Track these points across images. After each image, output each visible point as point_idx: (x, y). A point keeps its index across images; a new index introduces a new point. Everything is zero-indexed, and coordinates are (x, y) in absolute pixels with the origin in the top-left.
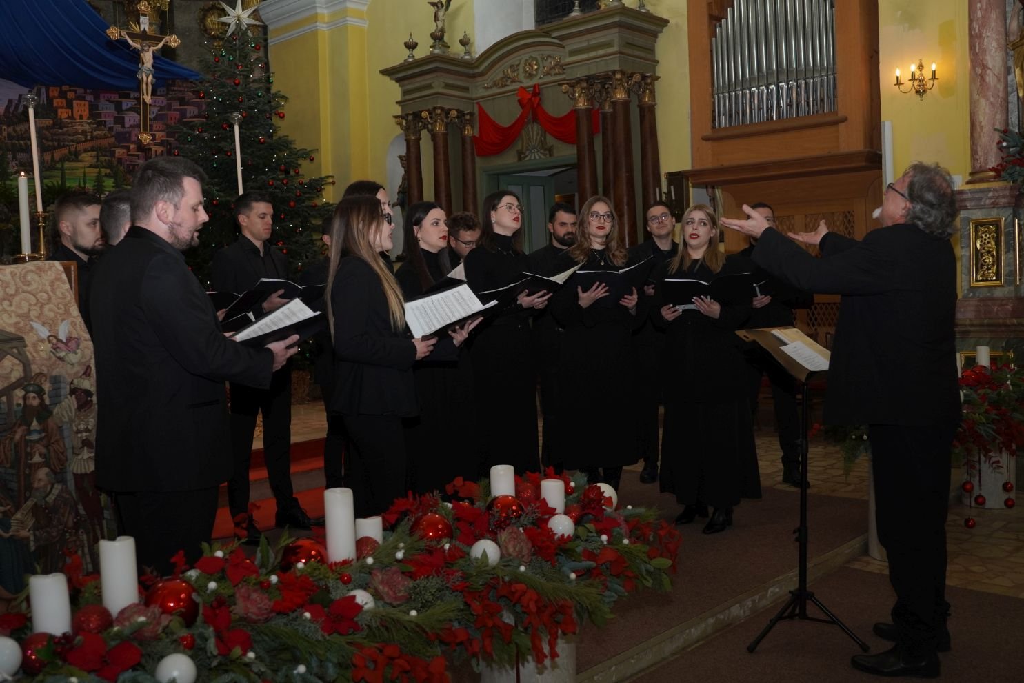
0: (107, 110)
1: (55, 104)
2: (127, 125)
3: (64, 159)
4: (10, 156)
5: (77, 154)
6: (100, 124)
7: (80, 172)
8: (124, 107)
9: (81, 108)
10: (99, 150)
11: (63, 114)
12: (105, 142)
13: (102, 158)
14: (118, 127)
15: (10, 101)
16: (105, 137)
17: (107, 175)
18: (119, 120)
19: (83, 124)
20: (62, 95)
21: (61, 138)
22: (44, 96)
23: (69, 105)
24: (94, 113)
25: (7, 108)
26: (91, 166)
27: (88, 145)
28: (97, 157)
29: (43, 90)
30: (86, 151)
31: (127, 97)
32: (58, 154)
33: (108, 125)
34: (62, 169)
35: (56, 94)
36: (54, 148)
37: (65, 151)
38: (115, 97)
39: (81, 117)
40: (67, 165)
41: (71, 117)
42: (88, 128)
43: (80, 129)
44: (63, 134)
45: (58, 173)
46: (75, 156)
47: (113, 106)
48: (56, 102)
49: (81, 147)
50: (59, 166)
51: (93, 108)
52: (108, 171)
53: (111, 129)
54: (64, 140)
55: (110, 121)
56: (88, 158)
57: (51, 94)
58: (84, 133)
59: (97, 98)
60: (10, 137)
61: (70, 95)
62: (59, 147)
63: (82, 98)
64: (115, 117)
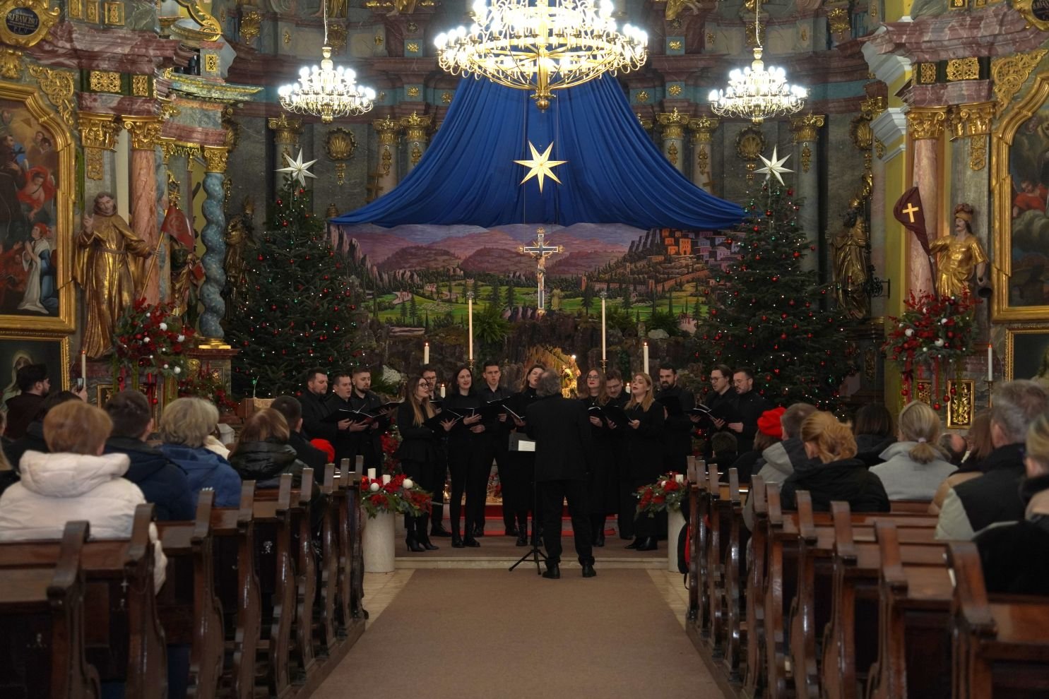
0: (705, 245)
1: (666, 243)
2: (718, 259)
3: (672, 289)
4: (632, 288)
5: (681, 285)
6: (699, 258)
7: (683, 301)
8: (717, 243)
9: (685, 245)
10: (698, 281)
11: (672, 250)
12: (702, 274)
13: (700, 288)
14: (712, 261)
15: (633, 242)
16: (703, 269)
17: (703, 303)
18: (713, 254)
19: (686, 259)
20: (672, 235)
21: (670, 271)
22: (658, 237)
23: (677, 243)
24: (695, 250)
25: (631, 248)
26: (691, 295)
27: (689, 277)
28: (696, 287)
29: (658, 231)
30: (688, 282)
31: (719, 234)
32: (668, 285)
33: (705, 259)
34: (670, 298)
35: (667, 234)
36: (665, 280)
37: (672, 282)
38: (710, 234)
39: (685, 253)
40: (674, 294)
41: (678, 253)
42: (690, 262)
43: (684, 262)
44: (671, 268)
45: (667, 301)
46: (679, 287)
47: (708, 242)
48: (668, 241)
49: (684, 278)
50: (668, 295)
51: (694, 244)
52: (704, 299)
53: (707, 262)
54: (672, 273)
55: (706, 254)
56: (689, 288)
57: (663, 234)
58: (687, 266)
60: (632, 272)
61: (678, 234)
62: (669, 279)
63: (685, 236)
64: (710, 252)
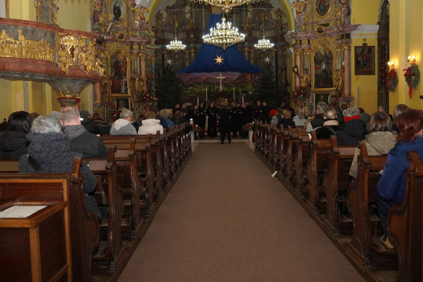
0: (253, 76)
1: (245, 76)
2: (256, 78)
3: (247, 85)
4: (238, 85)
5: (249, 84)
6: (252, 79)
9: (249, 76)
10: (252, 83)
11: (247, 77)
15: (238, 75)
16: (253, 81)
17: (253, 88)
18: (255, 78)
19: (250, 79)
20: (246, 74)
23: (248, 76)
25: (238, 77)
27: (250, 83)
30: (250, 84)
31: (256, 74)
32: (246, 84)
37: (247, 84)
38: (254, 74)
40: (247, 86)
41: (248, 78)
43: (249, 80)
45: (246, 88)
46: (248, 85)
49: (249, 83)
51: (251, 76)
55: (254, 78)
56: (250, 85)
58: (250, 80)
59: (252, 74)
60: (238, 82)
61: (248, 74)
63: (249, 74)
